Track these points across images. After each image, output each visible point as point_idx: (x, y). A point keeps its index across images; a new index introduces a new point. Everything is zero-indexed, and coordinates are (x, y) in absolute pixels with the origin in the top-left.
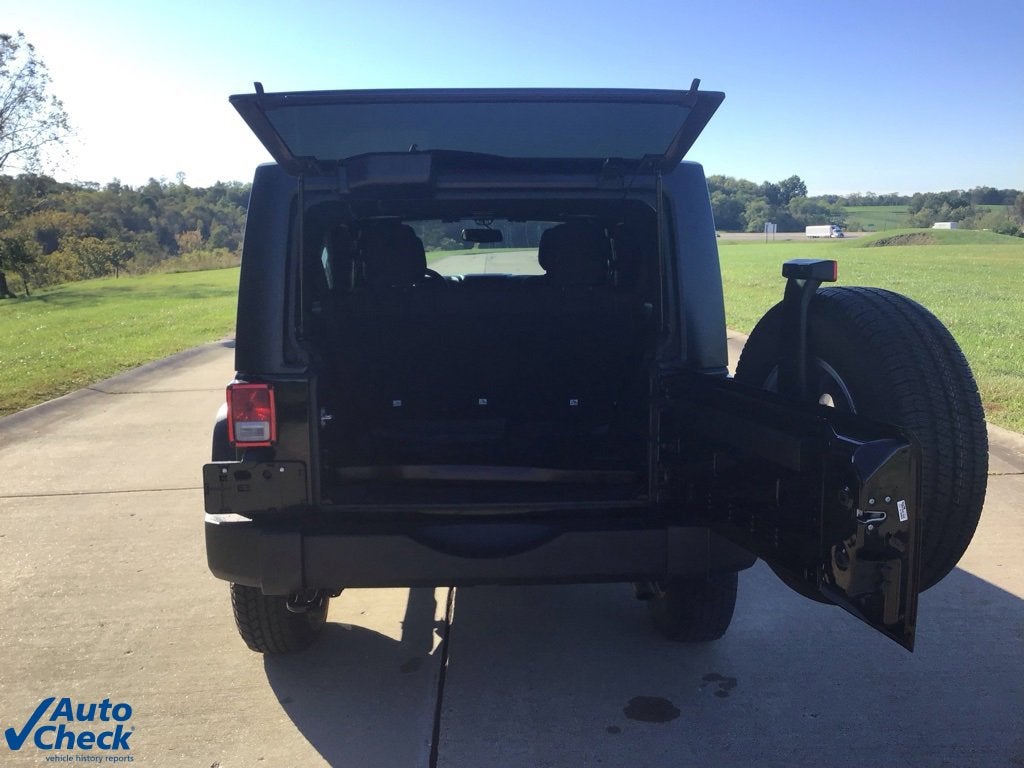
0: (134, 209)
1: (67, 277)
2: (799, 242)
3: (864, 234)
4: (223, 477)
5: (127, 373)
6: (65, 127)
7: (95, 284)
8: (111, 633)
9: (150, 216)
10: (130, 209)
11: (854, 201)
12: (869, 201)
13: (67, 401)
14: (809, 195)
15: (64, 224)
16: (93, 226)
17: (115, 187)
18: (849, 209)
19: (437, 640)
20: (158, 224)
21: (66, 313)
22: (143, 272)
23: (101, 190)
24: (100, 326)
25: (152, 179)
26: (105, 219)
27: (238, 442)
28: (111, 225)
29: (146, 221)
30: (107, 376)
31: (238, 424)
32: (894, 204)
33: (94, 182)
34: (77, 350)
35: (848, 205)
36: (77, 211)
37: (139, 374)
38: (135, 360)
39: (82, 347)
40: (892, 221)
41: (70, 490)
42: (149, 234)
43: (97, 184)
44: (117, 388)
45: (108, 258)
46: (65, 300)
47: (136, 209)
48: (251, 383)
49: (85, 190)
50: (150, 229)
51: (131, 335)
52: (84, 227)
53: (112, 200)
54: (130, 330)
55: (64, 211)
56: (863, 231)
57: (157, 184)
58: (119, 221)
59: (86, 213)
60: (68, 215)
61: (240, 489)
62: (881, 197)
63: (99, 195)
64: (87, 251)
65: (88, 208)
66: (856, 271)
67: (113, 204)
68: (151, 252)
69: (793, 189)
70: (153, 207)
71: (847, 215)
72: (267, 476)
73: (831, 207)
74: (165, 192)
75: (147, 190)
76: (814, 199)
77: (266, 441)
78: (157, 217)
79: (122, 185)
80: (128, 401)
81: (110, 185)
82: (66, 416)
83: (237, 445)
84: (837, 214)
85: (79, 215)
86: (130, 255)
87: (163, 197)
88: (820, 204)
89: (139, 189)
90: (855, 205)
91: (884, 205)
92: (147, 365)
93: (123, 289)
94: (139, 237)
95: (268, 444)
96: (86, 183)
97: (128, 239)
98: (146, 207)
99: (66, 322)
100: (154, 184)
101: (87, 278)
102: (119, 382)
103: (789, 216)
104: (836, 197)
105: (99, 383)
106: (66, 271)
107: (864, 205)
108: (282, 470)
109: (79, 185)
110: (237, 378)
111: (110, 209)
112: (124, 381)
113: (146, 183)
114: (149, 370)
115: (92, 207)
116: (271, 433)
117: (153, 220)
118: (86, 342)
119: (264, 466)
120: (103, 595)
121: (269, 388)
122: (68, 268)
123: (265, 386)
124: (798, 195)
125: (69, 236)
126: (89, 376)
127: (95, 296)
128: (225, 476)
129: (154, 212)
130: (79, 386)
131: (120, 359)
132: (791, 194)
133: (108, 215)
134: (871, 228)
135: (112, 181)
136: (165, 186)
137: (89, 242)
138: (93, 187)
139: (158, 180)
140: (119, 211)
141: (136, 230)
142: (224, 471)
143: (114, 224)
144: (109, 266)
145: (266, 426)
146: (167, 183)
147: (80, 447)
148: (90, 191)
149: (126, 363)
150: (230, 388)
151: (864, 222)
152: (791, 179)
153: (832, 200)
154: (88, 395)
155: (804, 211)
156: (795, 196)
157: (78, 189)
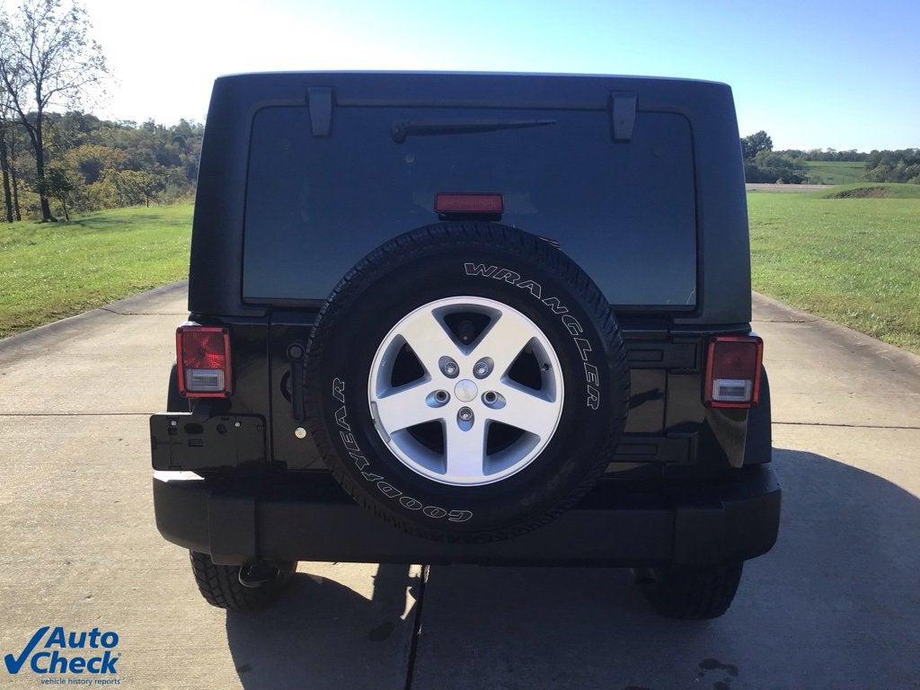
0: (166, 146)
1: (106, 205)
2: (764, 192)
3: (824, 187)
4: (172, 430)
5: (139, 295)
6: (104, 69)
7: (128, 211)
8: (75, 574)
9: (180, 153)
10: (162, 145)
11: (816, 156)
12: (831, 157)
13: (80, 320)
14: (774, 150)
15: (105, 158)
16: (129, 160)
17: (150, 126)
18: (811, 164)
19: (411, 601)
20: (187, 160)
21: (95, 237)
22: (170, 203)
23: (138, 128)
24: (123, 249)
25: (182, 120)
26: (141, 154)
27: (190, 392)
28: (146, 160)
29: (176, 157)
30: (121, 297)
31: (189, 372)
32: (853, 160)
33: (132, 120)
34: (97, 271)
35: (809, 160)
36: (116, 146)
37: (150, 297)
38: (148, 283)
39: (102, 269)
40: (851, 175)
41: (66, 410)
42: (179, 169)
43: (134, 123)
44: (128, 309)
45: (142, 189)
46: (98, 225)
47: (168, 146)
48: (204, 326)
49: (123, 128)
50: (180, 165)
51: (149, 259)
52: (121, 160)
53: (147, 138)
54: (149, 254)
55: (105, 146)
56: (823, 184)
57: (187, 124)
58: (153, 157)
59: (124, 148)
60: (108, 150)
61: (190, 444)
62: (841, 153)
63: (135, 132)
64: (124, 182)
65: (126, 143)
66: (822, 220)
67: (148, 141)
68: (180, 185)
69: (760, 143)
70: (182, 144)
71: (808, 168)
72: (221, 430)
73: (795, 161)
74: (193, 131)
75: (178, 129)
76: (778, 153)
77: (220, 392)
78: (186, 154)
79: (156, 124)
80: (136, 322)
81: (146, 124)
82: (77, 334)
83: (188, 395)
84: (799, 168)
85: (118, 150)
86: (161, 187)
87: (192, 136)
88: (785, 158)
89: (171, 129)
90: (816, 160)
91: (843, 161)
92: (160, 288)
93: (151, 217)
94: (170, 171)
95: (222, 395)
96: (125, 122)
97: (160, 173)
98: (177, 144)
99: (93, 245)
100: (184, 124)
101: (122, 206)
102: (130, 303)
103: (756, 168)
104: (799, 152)
105: (112, 304)
106: (105, 200)
107: (825, 160)
108: (237, 425)
109: (118, 123)
110: (190, 319)
111: (146, 145)
112: (137, 303)
113: (177, 123)
114: (161, 293)
115: (130, 143)
116: (225, 384)
117: (182, 156)
118: (106, 264)
119: (217, 420)
120: (76, 527)
121: (224, 332)
122: (107, 197)
123: (220, 330)
124: (764, 148)
125: (109, 168)
126: (104, 297)
127: (126, 222)
128: (174, 429)
129: (183, 149)
130: (93, 306)
131: (135, 282)
132: (758, 148)
133: (144, 150)
134: (830, 181)
135: (147, 121)
136: (194, 127)
137: (126, 174)
138: (131, 126)
139: (188, 121)
140: (153, 147)
141: (168, 165)
142: (174, 423)
143: (149, 159)
144: (143, 196)
145: (219, 375)
146: (196, 123)
147: (84, 367)
148: (128, 129)
149: (140, 286)
150: (180, 331)
151: (824, 175)
152: (758, 134)
153: (795, 154)
154: (100, 315)
155: (769, 164)
156: (761, 149)
157: (118, 127)
